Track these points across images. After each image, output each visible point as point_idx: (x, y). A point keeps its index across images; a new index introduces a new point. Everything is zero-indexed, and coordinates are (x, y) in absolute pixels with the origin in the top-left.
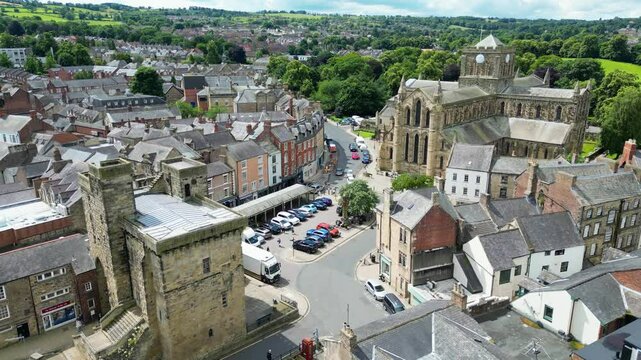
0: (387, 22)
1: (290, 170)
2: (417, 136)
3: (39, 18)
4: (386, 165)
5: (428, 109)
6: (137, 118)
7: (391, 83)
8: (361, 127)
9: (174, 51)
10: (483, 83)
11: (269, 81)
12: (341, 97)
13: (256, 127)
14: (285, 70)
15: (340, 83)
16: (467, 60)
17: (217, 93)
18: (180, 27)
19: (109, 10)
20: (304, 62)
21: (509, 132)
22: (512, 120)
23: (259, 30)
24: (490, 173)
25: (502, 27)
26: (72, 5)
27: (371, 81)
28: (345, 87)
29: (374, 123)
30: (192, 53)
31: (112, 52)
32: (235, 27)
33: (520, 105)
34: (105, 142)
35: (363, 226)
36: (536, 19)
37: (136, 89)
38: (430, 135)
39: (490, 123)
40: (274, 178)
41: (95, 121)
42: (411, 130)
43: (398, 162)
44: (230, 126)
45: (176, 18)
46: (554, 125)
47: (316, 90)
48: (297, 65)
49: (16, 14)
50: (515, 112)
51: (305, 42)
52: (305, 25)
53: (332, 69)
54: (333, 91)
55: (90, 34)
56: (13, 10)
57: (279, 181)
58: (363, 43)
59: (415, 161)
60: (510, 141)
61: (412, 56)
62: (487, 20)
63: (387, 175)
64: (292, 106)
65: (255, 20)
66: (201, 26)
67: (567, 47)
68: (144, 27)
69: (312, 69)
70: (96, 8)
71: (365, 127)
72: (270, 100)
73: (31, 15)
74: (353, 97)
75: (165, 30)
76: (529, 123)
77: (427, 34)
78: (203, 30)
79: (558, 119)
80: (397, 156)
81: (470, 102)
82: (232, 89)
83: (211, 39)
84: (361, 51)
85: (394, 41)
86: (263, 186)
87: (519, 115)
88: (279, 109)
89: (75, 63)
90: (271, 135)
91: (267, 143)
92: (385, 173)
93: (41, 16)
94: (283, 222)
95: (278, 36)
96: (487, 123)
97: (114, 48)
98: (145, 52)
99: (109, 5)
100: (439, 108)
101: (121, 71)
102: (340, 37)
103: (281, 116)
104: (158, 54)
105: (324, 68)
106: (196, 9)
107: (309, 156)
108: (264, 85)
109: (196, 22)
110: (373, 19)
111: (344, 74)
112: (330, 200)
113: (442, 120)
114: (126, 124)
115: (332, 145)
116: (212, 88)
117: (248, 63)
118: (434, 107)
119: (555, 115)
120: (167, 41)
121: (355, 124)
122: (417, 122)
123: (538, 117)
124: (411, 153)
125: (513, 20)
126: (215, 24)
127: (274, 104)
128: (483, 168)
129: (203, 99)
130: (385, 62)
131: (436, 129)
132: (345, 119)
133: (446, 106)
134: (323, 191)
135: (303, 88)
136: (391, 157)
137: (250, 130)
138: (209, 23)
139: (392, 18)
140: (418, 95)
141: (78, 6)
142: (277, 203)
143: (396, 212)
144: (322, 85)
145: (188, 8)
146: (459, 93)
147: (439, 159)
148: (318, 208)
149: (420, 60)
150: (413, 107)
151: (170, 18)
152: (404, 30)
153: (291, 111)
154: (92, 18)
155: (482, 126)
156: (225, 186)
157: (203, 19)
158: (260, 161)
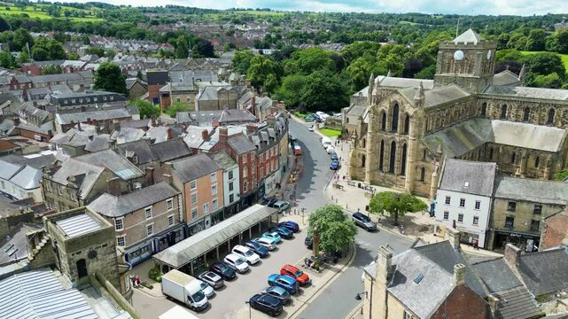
0: (344, 18)
1: (250, 185)
2: (394, 143)
3: (27, 16)
4: (358, 174)
5: (407, 114)
6: (89, 119)
7: (355, 78)
8: (326, 124)
9: (146, 46)
10: (462, 82)
11: (233, 77)
12: (305, 92)
13: (213, 132)
14: (249, 64)
15: (304, 78)
16: (443, 56)
17: (179, 89)
18: (155, 23)
19: (93, 8)
20: (268, 56)
21: (492, 135)
22: (495, 123)
23: (227, 26)
24: (493, 198)
25: (447, 22)
26: (60, 4)
27: (335, 76)
28: (309, 83)
29: (340, 121)
30: (163, 47)
31: (86, 47)
32: (206, 23)
33: (505, 106)
34: (46, 149)
35: (338, 266)
36: (477, 15)
37: (98, 85)
38: (410, 143)
39: (471, 126)
40: (231, 197)
41: (44, 122)
42: (387, 136)
43: (372, 171)
44: (185, 131)
45: (153, 15)
46: (545, 129)
47: (280, 84)
48: (261, 60)
49: (7, 12)
50: (498, 114)
51: (269, 36)
52: (269, 21)
53: (295, 63)
54: (296, 87)
55: (70, 30)
56: (4, 8)
57: (236, 199)
58: (323, 37)
59: (392, 171)
60: (495, 147)
61: (371, 50)
62: (433, 16)
63: (359, 186)
64: (254, 105)
65: (224, 16)
66: (174, 22)
67: (513, 40)
68: (122, 24)
69: (276, 63)
70: (81, 6)
71: (330, 125)
72: (233, 97)
73: (20, 13)
74: (317, 93)
75: (141, 26)
76: (517, 127)
77: (380, 29)
78: (177, 25)
79: (550, 122)
80: (371, 164)
81: (451, 105)
82: (194, 85)
83: (182, 34)
84: (322, 45)
85: (351, 36)
86: (218, 208)
87: (503, 117)
88: (241, 108)
89: (48, 57)
90: (228, 146)
91: (222, 156)
92: (357, 183)
93: (29, 14)
94: (240, 261)
95: (244, 32)
96: (468, 125)
97: (89, 43)
98: (118, 47)
99: (93, 3)
100: (421, 113)
101: (89, 66)
102: (302, 31)
103: (243, 115)
104: (131, 49)
105: (287, 63)
106: (172, 7)
107: (272, 166)
108: (227, 81)
109: (171, 19)
110: (331, 15)
111: (307, 69)
112: (297, 225)
113: (424, 126)
114: (77, 126)
115: (297, 147)
116: (174, 84)
117: (215, 57)
118: (415, 112)
119: (546, 118)
120: (141, 36)
121: (320, 121)
122: (394, 128)
123: (526, 119)
124: (386, 162)
125: (457, 16)
126: (188, 21)
127: (236, 101)
128: (483, 192)
129: (166, 95)
130: (346, 56)
131: (417, 136)
132: (309, 116)
133: (428, 110)
134: (288, 210)
135: (267, 83)
136: (364, 165)
137: (206, 136)
138: (183, 20)
139: (348, 14)
140: (396, 97)
141: (65, 5)
142: (232, 234)
143: (396, 284)
144: (286, 80)
145: (164, 7)
146: (439, 93)
147: (420, 171)
148: (282, 236)
149: (380, 53)
150: (390, 110)
151: (148, 15)
152: (359, 25)
153: (253, 111)
154: (77, 16)
155: (465, 131)
156: (170, 213)
157: (178, 15)
158: (214, 179)
